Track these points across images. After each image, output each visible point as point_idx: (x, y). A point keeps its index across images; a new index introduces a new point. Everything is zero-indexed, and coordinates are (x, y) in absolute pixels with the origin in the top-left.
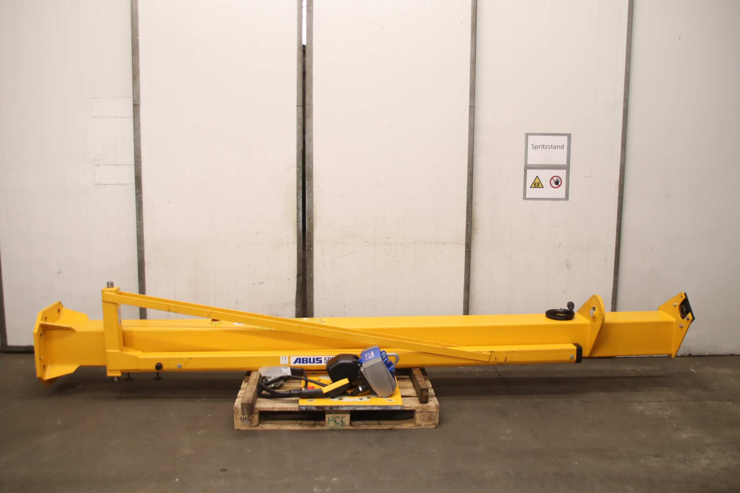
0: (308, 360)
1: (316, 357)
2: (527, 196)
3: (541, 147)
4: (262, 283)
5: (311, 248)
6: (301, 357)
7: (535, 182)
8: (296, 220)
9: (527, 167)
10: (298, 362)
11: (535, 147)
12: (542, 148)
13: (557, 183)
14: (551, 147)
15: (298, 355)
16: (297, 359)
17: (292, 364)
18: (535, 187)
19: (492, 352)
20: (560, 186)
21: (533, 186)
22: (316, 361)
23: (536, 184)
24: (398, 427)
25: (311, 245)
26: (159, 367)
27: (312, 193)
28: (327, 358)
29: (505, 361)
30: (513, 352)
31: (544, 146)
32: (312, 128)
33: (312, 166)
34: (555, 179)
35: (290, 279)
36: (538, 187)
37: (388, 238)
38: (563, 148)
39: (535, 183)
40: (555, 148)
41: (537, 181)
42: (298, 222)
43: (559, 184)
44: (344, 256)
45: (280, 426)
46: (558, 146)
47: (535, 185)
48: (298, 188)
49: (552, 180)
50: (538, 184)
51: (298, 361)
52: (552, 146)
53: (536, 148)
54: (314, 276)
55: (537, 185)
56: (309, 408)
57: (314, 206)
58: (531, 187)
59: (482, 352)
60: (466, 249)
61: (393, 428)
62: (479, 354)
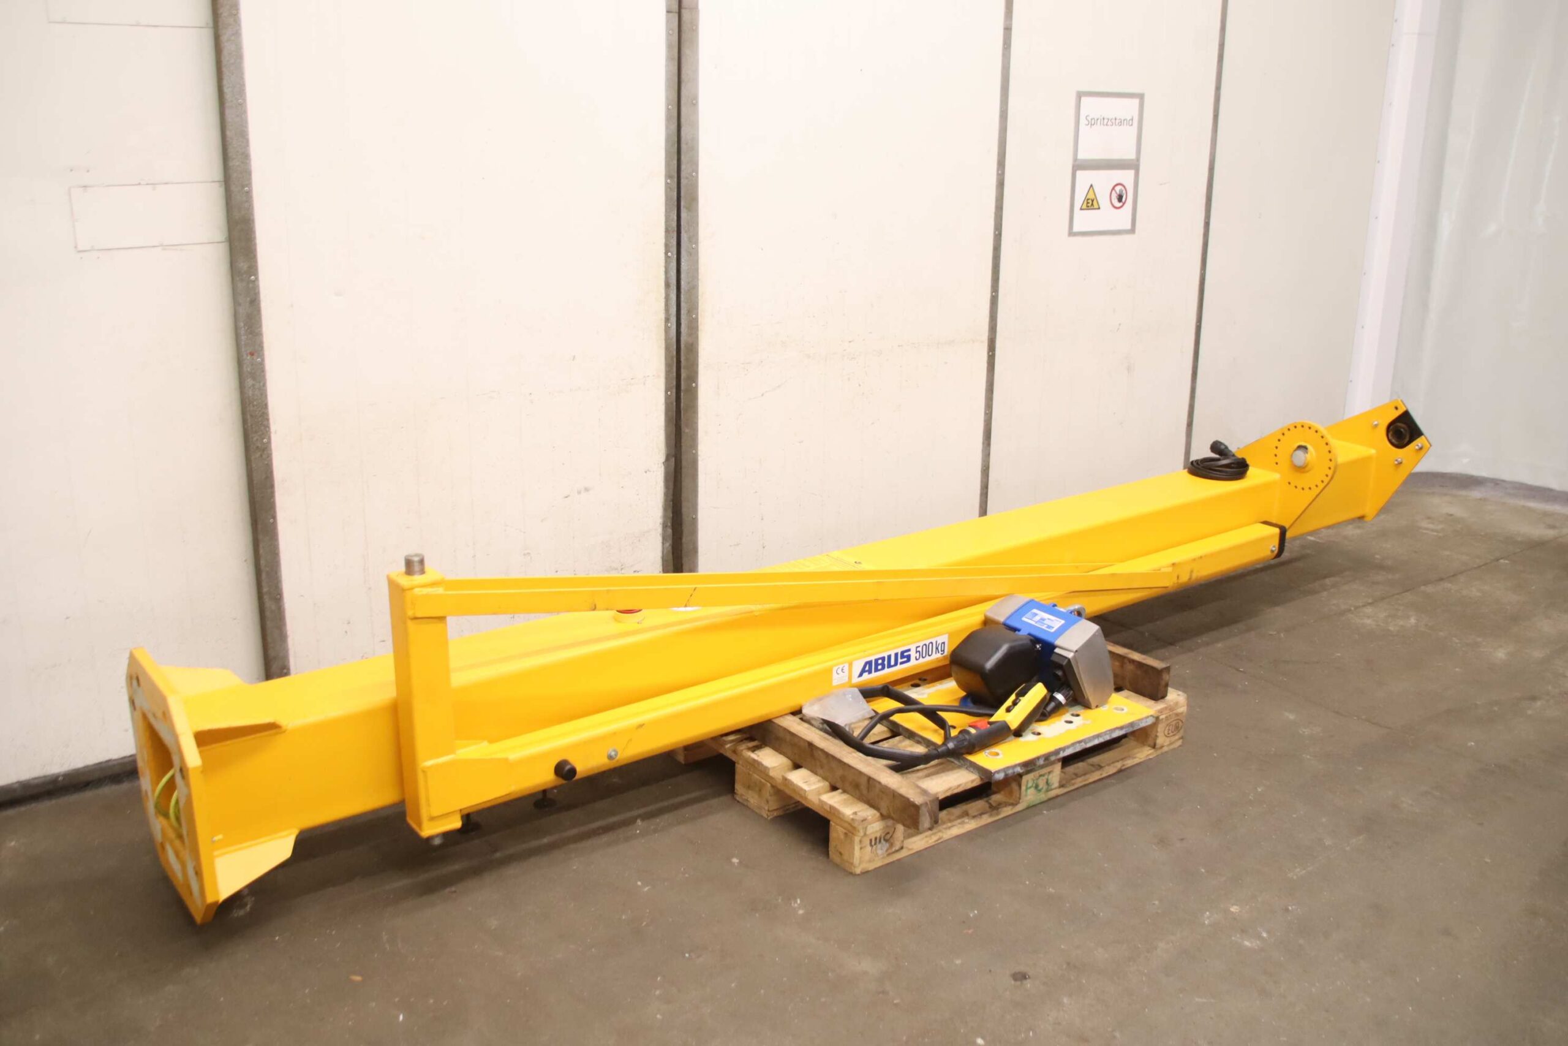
0: (886, 663)
1: (899, 651)
2: (1076, 229)
3: (1099, 121)
4: (587, 490)
5: (694, 385)
6: (873, 658)
7: (1088, 197)
8: (662, 316)
9: (1079, 166)
10: (867, 671)
11: (1092, 123)
12: (1101, 124)
13: (1120, 198)
14: (1114, 121)
15: (866, 653)
16: (866, 663)
17: (856, 680)
18: (1088, 208)
19: (1173, 564)
20: (1124, 204)
21: (1084, 206)
22: (900, 660)
23: (1089, 201)
25: (693, 377)
26: (564, 770)
27: (697, 243)
28: (919, 647)
30: (1201, 557)
31: (1104, 119)
32: (696, 71)
33: (697, 173)
34: (1118, 189)
35: (648, 470)
36: (1092, 207)
37: (850, 342)
38: (1132, 125)
39: (1088, 199)
40: (1121, 123)
41: (1091, 196)
42: (667, 320)
43: (1124, 199)
44: (762, 395)
46: (1124, 120)
47: (1088, 203)
48: (667, 231)
49: (1113, 192)
50: (1093, 201)
51: (867, 668)
52: (1116, 119)
53: (1091, 124)
54: (699, 453)
55: (1090, 205)
56: (1010, 772)
57: (700, 277)
58: (1081, 209)
59: (1159, 570)
60: (988, 353)
61: (1123, 768)
62: (1156, 573)
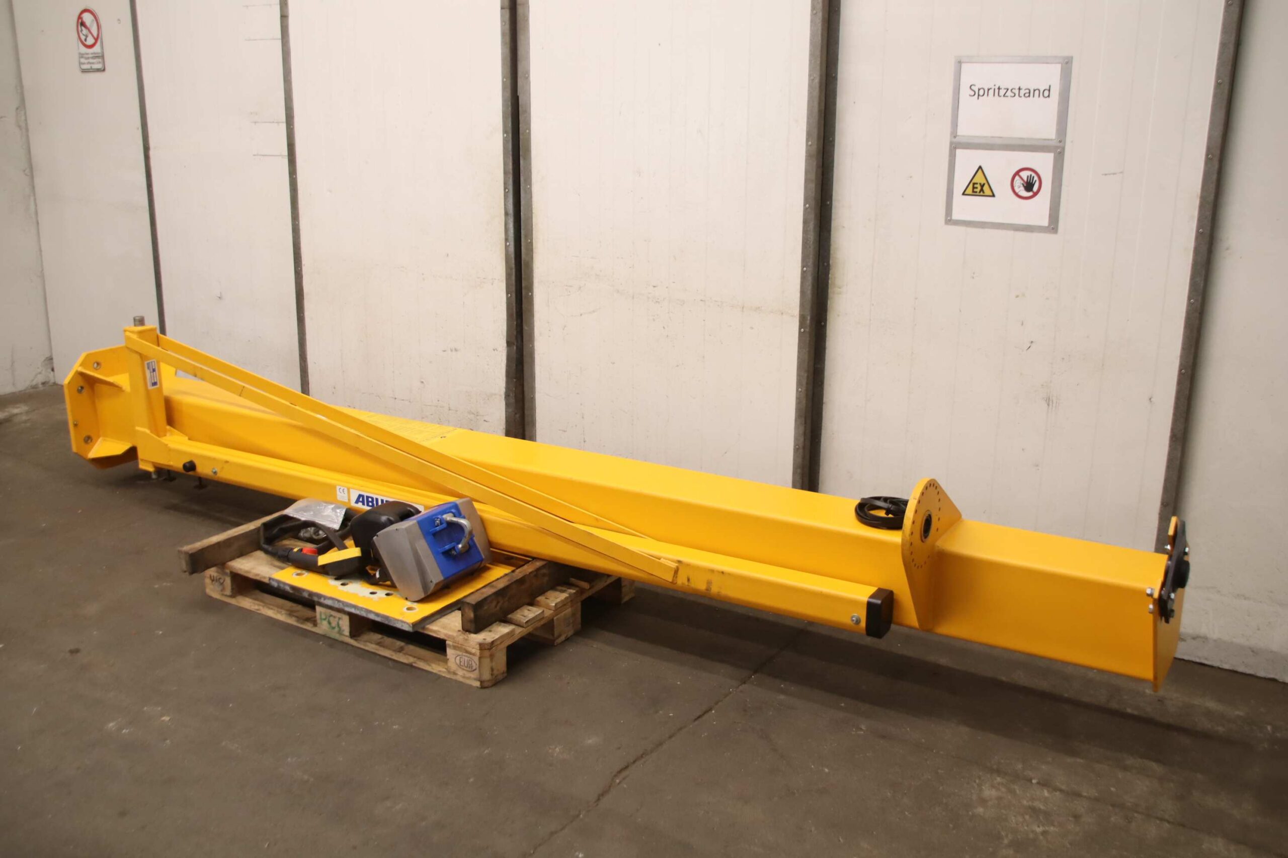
0: (375, 503)
1: (384, 499)
2: (955, 216)
3: (991, 92)
4: (456, 350)
5: (530, 294)
6: (365, 494)
7: (974, 181)
8: (503, 236)
9: (957, 144)
10: (360, 502)
11: (978, 93)
12: (994, 95)
13: (1029, 186)
14: (1017, 92)
16: (360, 496)
17: (353, 504)
18: (974, 194)
19: (679, 562)
20: (1035, 194)
21: (970, 191)
23: (975, 186)
24: (421, 665)
25: (530, 288)
26: (190, 467)
27: (530, 184)
29: (708, 589)
30: (723, 573)
31: (999, 89)
32: (528, 52)
33: (530, 130)
34: (1025, 175)
35: (496, 349)
36: (981, 193)
37: (654, 287)
38: (1049, 96)
39: (974, 184)
40: (1029, 94)
41: (979, 179)
42: (506, 240)
43: (1035, 188)
44: (581, 315)
45: (261, 608)
46: (1034, 91)
47: (974, 188)
48: (505, 173)
49: (1017, 178)
50: (982, 186)
51: (361, 499)
52: (1020, 89)
53: (979, 95)
54: (536, 348)
55: (978, 190)
56: (282, 585)
57: (533, 211)
58: (964, 194)
59: (659, 559)
60: (800, 329)
61: (414, 664)
62: (654, 560)
